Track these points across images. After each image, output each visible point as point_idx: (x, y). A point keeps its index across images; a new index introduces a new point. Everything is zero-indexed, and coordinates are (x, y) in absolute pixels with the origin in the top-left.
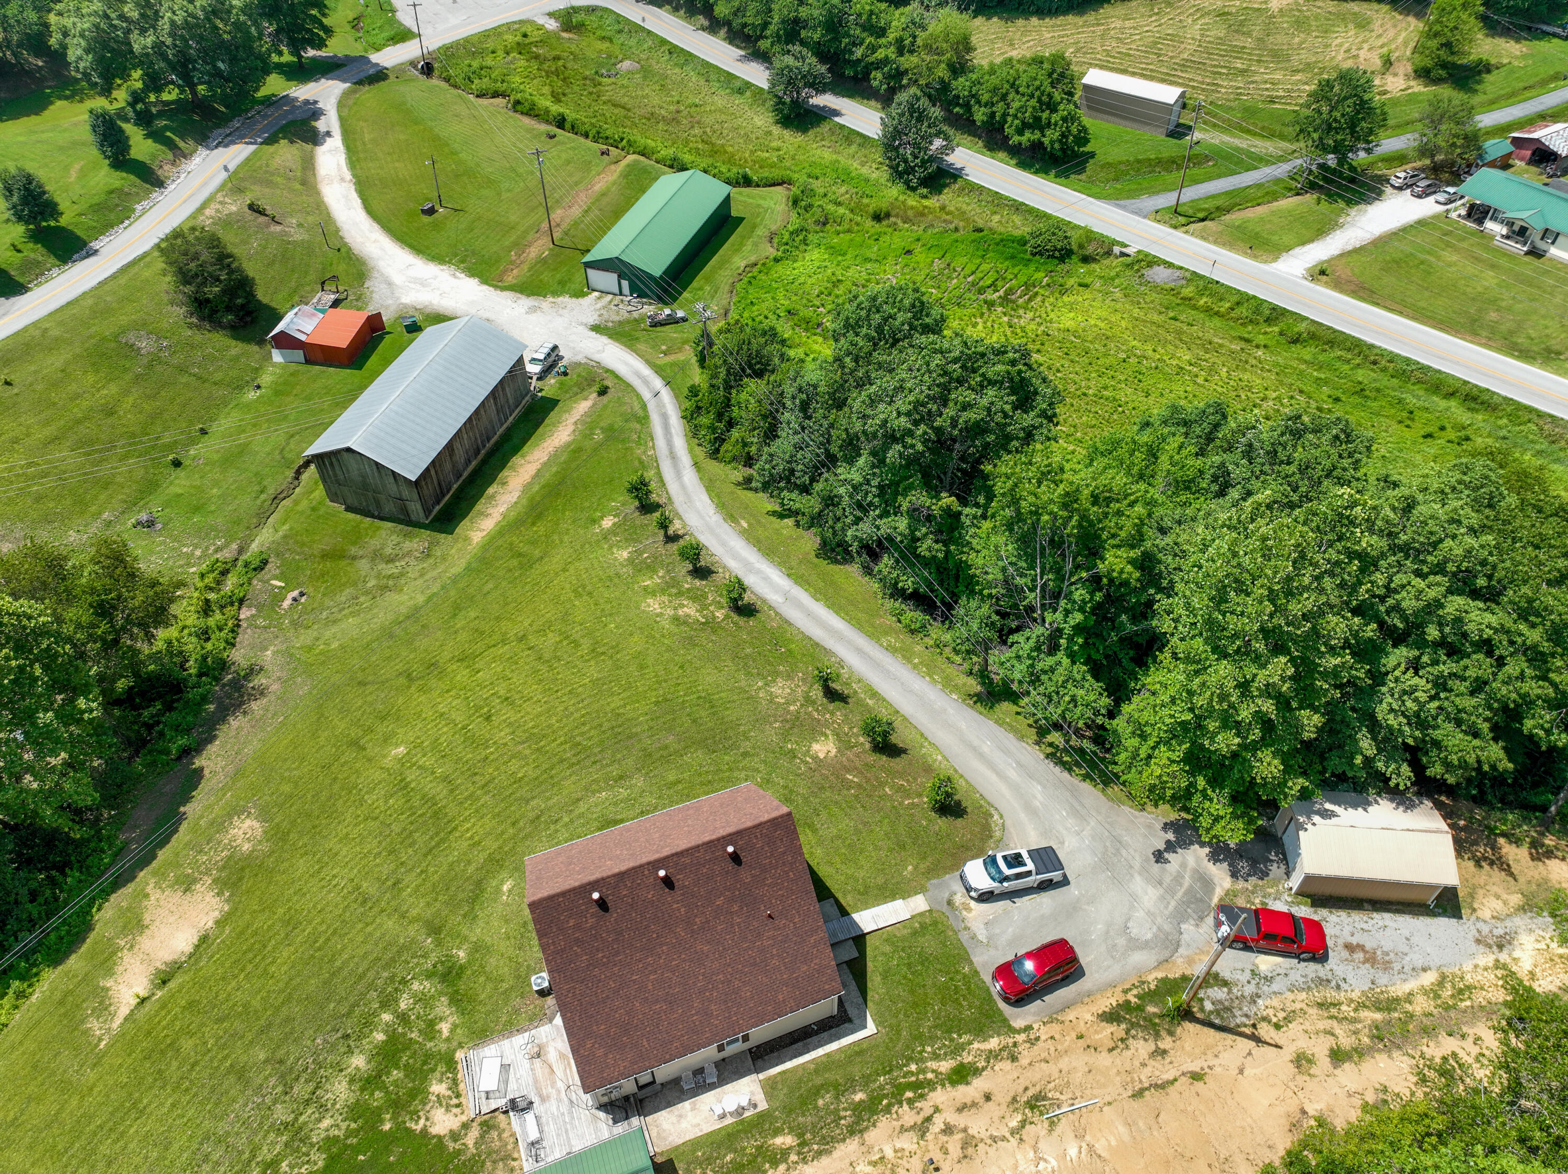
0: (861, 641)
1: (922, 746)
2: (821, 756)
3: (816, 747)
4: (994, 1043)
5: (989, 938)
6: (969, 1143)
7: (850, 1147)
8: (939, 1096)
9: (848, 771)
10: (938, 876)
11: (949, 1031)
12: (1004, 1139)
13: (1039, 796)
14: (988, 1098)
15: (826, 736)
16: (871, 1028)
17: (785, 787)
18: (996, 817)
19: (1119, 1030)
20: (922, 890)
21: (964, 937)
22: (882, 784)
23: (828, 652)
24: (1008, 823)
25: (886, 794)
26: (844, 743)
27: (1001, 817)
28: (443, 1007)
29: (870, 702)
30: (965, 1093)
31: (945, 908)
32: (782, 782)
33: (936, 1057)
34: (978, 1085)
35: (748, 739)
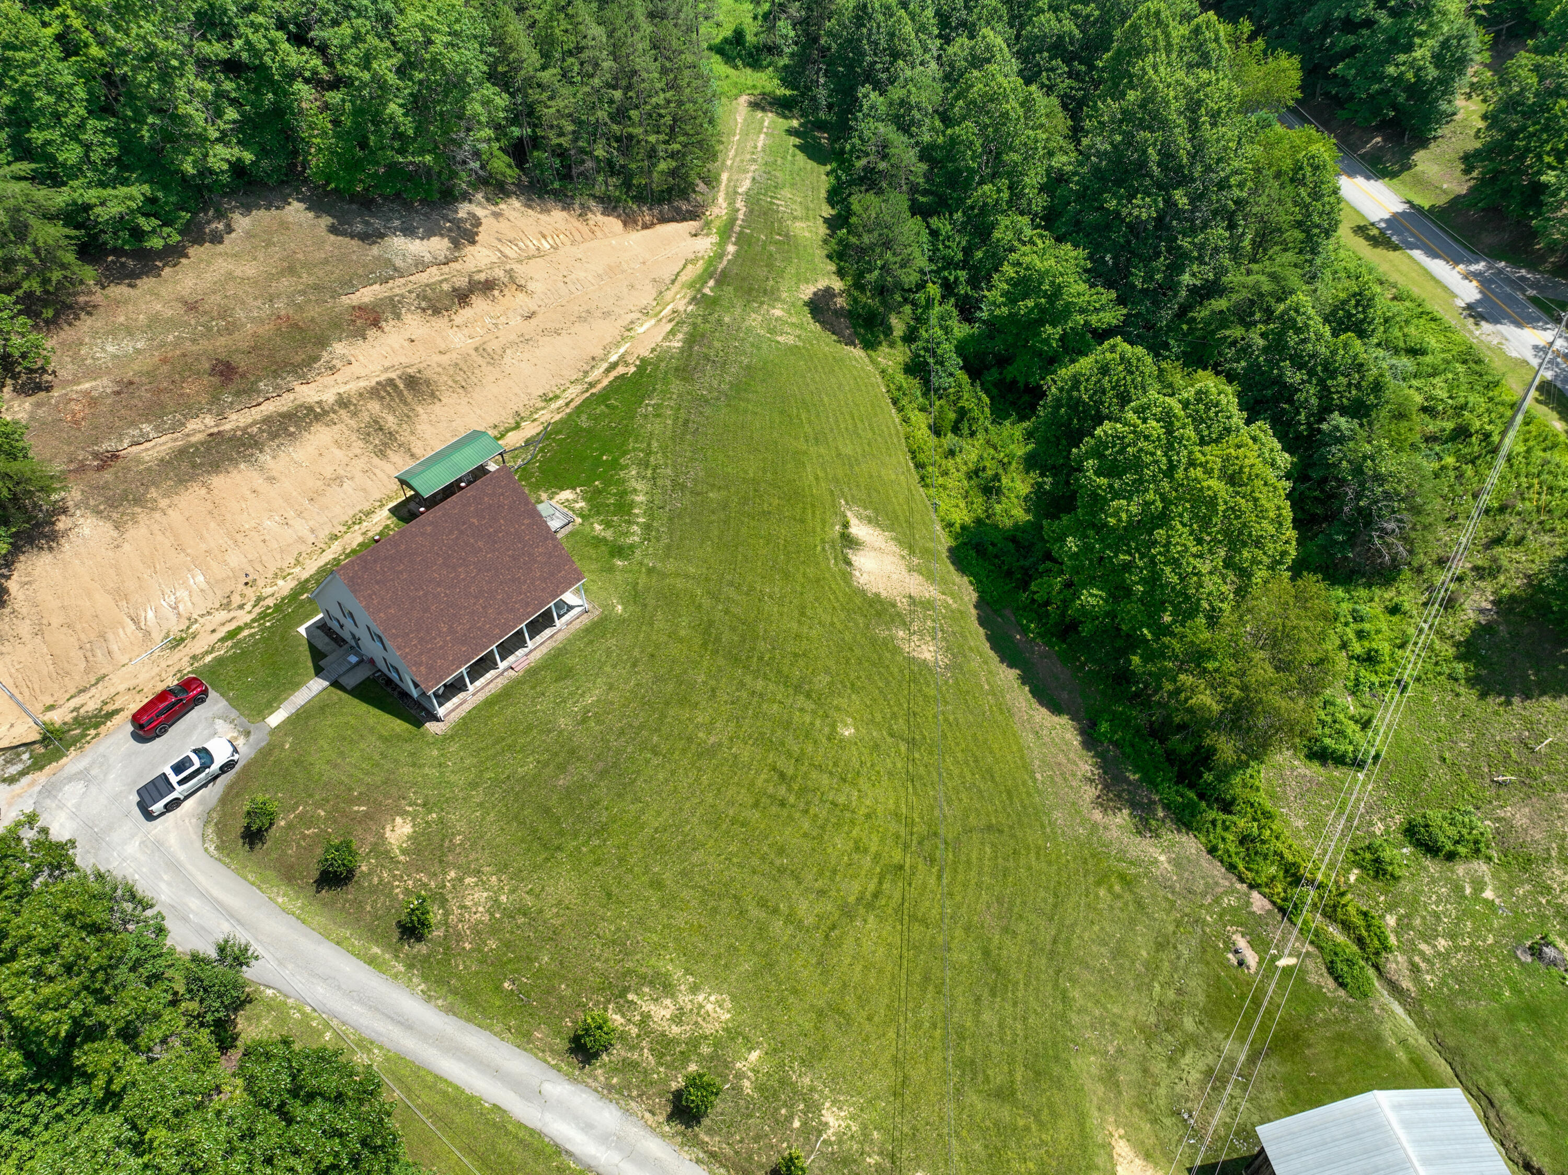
0: (409, 1044)
1: (302, 908)
2: (399, 820)
3: (408, 829)
4: (208, 659)
5: (213, 723)
6: (226, 606)
7: (305, 575)
8: (248, 618)
9: (366, 815)
10: (261, 751)
11: (243, 653)
12: (202, 616)
13: (163, 886)
14: (213, 631)
15: (404, 852)
16: (302, 630)
17: (421, 767)
18: (212, 849)
19: (110, 708)
20: (274, 731)
21: (234, 714)
22: (329, 817)
23: (449, 1010)
24: (198, 843)
25: (321, 806)
26: (381, 852)
27: (206, 850)
28: (609, 534)
29: (376, 950)
30: (232, 626)
31: (252, 728)
32: (426, 770)
33: (252, 635)
34: (221, 633)
35: (481, 805)
